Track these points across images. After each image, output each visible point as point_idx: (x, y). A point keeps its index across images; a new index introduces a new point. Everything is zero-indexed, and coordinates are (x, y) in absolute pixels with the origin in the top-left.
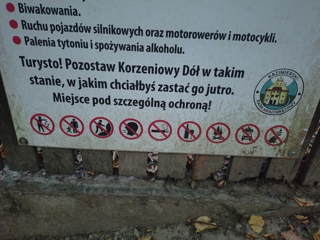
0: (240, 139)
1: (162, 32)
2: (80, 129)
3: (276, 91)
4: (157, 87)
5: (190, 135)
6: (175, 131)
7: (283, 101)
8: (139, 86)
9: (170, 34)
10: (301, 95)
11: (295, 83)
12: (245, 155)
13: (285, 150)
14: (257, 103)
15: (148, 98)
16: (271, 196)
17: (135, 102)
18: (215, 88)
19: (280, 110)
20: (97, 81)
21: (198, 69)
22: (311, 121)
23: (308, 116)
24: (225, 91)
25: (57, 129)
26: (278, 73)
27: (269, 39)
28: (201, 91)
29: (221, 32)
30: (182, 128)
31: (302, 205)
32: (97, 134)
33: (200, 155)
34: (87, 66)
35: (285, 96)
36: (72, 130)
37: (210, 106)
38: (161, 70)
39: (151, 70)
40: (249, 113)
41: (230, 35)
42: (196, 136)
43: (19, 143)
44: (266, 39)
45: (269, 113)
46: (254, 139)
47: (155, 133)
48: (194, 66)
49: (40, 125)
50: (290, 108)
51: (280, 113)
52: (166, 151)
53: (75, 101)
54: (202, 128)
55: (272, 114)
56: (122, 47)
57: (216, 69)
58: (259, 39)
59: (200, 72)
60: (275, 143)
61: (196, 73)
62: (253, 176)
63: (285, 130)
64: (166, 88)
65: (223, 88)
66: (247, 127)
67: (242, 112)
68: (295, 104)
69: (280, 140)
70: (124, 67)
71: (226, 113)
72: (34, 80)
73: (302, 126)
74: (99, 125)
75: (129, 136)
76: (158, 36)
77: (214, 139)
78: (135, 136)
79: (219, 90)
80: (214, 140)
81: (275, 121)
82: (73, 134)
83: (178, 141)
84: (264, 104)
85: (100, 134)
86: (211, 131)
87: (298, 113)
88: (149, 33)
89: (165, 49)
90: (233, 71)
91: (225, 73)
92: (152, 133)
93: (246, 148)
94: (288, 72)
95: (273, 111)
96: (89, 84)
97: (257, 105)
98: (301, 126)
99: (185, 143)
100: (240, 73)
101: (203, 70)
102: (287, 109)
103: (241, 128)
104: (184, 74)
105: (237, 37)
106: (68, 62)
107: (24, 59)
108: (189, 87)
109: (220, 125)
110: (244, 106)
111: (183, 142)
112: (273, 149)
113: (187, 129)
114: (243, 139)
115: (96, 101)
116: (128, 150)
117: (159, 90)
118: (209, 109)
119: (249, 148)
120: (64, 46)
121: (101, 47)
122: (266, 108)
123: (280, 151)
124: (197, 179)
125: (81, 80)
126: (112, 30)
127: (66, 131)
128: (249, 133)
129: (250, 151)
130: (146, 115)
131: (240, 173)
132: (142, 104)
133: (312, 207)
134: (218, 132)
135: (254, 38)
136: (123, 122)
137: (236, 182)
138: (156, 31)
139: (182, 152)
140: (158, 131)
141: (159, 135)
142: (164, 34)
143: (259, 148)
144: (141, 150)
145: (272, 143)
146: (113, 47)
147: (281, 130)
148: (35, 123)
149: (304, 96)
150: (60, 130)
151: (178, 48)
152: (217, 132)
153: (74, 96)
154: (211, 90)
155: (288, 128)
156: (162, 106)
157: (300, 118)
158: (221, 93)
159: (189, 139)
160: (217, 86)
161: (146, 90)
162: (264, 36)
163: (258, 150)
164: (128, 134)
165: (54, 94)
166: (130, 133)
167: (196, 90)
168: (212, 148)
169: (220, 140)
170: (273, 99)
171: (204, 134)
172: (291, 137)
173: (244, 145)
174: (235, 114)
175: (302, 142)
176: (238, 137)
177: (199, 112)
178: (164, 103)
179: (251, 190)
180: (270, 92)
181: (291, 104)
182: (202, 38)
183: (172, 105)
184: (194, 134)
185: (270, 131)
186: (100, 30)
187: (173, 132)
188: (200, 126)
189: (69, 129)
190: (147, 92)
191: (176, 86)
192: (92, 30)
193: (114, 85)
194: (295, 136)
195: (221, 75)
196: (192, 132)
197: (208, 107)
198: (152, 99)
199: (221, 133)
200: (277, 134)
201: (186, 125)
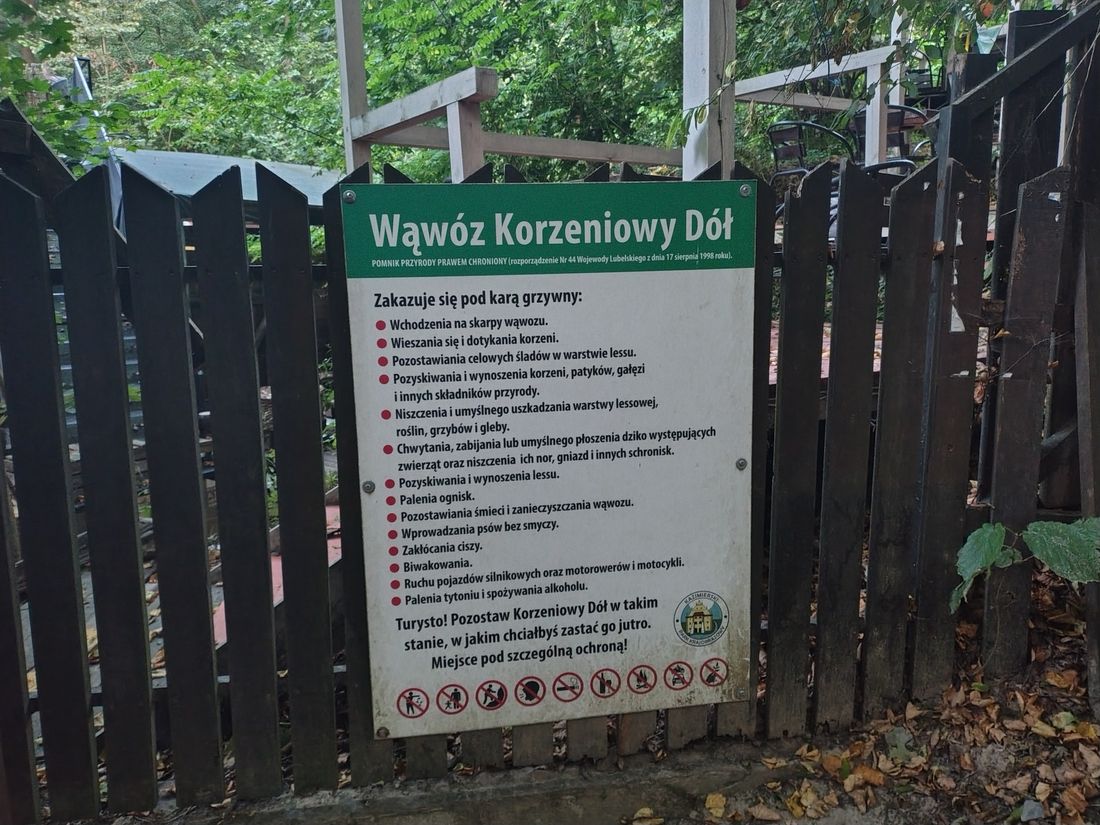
0: (670, 683)
1: (561, 571)
2: (462, 702)
3: (698, 617)
4: (560, 631)
5: (607, 688)
6: (587, 685)
7: (709, 628)
8: (539, 632)
9: (570, 571)
10: (728, 617)
12: (682, 705)
13: (730, 691)
14: (679, 634)
15: (551, 647)
16: (730, 762)
17: (534, 654)
18: (628, 623)
19: (709, 638)
20: (488, 634)
21: (606, 604)
22: (749, 646)
23: (744, 642)
24: (640, 624)
25: (433, 707)
26: (694, 597)
27: (675, 563)
28: (612, 628)
29: (624, 563)
30: (596, 679)
31: (771, 767)
32: (485, 706)
33: (623, 715)
34: (477, 619)
35: (709, 621)
36: (452, 705)
37: (626, 645)
38: (563, 611)
39: (552, 612)
40: (675, 648)
41: (634, 565)
42: (615, 688)
43: (376, 737)
44: (673, 564)
45: (697, 645)
46: (688, 681)
47: (561, 692)
48: (600, 601)
49: (410, 705)
50: (720, 635)
51: (710, 642)
52: (579, 715)
53: (459, 663)
54: (621, 675)
55: (701, 645)
56: (518, 592)
57: (626, 601)
58: (665, 564)
59: (609, 607)
60: (716, 683)
61: (604, 609)
62: (699, 735)
63: (723, 663)
64: (571, 631)
65: (637, 622)
66: (676, 666)
67: (665, 647)
68: (724, 630)
69: (720, 678)
70: (520, 613)
71: (646, 651)
72: (411, 645)
74: (488, 692)
75: (528, 702)
76: (557, 575)
77: (639, 688)
78: (535, 700)
79: (632, 624)
80: (639, 690)
81: (707, 654)
82: (453, 710)
83: (594, 699)
84: (689, 635)
85: (489, 705)
86: (633, 678)
87: (731, 639)
88: (547, 574)
89: (566, 587)
90: (645, 601)
91: (637, 604)
92: (558, 693)
93: (681, 695)
94: (705, 594)
95: (701, 641)
96: (478, 639)
97: (681, 637)
98: (740, 656)
99: (603, 699)
100: (653, 603)
101: (611, 604)
102: (716, 637)
103: (669, 668)
104: (590, 612)
105: (641, 566)
106: (455, 617)
107: (402, 622)
108: (597, 625)
109: (643, 669)
110: (666, 641)
111: (600, 699)
112: (715, 691)
113: (602, 679)
114: (674, 683)
115: (485, 660)
116: (527, 722)
117: (563, 634)
118: (626, 649)
119: (684, 694)
120: (451, 600)
121: (493, 595)
122: (692, 639)
123: (724, 692)
124: (625, 753)
125: (469, 636)
126: (507, 576)
127: (444, 707)
128: (680, 673)
129: (687, 699)
130: (549, 669)
132: (543, 655)
133: (785, 767)
134: (642, 678)
135: (660, 565)
136: (520, 683)
137: (680, 750)
138: (554, 570)
139: (599, 714)
140: (565, 688)
141: (567, 694)
142: (564, 572)
143: (696, 692)
144: (544, 720)
145: (712, 683)
146: (508, 593)
147: (717, 664)
148: (403, 702)
149: (732, 619)
150: (436, 707)
151: (580, 585)
152: (640, 678)
153: (459, 658)
154: (625, 626)
155: (724, 660)
156: (567, 654)
157: (735, 646)
158: (636, 628)
159: (606, 694)
160: (630, 621)
161: (547, 636)
162: (670, 561)
163: (696, 694)
164: (527, 699)
165: (434, 659)
166: (529, 697)
167: (607, 628)
168: (639, 702)
169: (646, 689)
170: (698, 626)
171: (624, 684)
172: (731, 671)
173: (677, 691)
174: (658, 651)
175: (748, 676)
176: (668, 681)
177: (614, 655)
178: (571, 650)
179: (702, 759)
180: (692, 619)
181: (719, 630)
182: (605, 571)
183: (580, 650)
184: (612, 686)
185: (705, 667)
186: (493, 577)
187: (585, 686)
188: (618, 673)
189: (448, 704)
190: (548, 639)
191: (582, 626)
192: (485, 579)
193: (508, 637)
194: (737, 670)
195: (633, 606)
196: (609, 682)
197: (624, 647)
198: (555, 647)
199: (645, 678)
200: (714, 670)
201: (600, 675)
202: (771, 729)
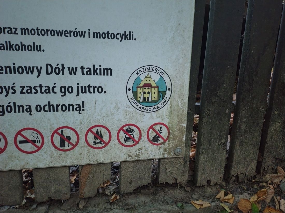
0: (123, 141)
1: (16, 29)
3: (147, 88)
4: (18, 90)
5: (66, 143)
7: (156, 97)
9: (25, 31)
10: (171, 90)
11: (162, 79)
12: (131, 159)
13: (170, 149)
14: (131, 100)
15: (9, 103)
16: (168, 203)
18: (85, 87)
19: (155, 106)
21: (63, 68)
22: (186, 115)
23: (183, 111)
24: (96, 89)
26: (144, 70)
27: (128, 36)
28: (70, 91)
30: (56, 135)
31: (198, 207)
33: (83, 166)
35: (156, 92)
37: (83, 107)
38: (21, 70)
39: (9, 70)
40: (127, 113)
41: (89, 33)
42: (74, 143)
44: (126, 37)
45: (145, 111)
46: (137, 140)
47: (23, 144)
48: (58, 65)
50: (164, 104)
51: (156, 110)
52: (41, 165)
54: (79, 133)
55: (148, 111)
57: (82, 67)
58: (119, 36)
59: (66, 70)
60: (159, 142)
61: (61, 72)
62: (145, 183)
63: (165, 127)
64: (30, 90)
65: (93, 87)
66: (127, 127)
67: (119, 111)
68: (168, 100)
69: (163, 138)
71: (102, 113)
73: (180, 122)
76: (11, 33)
77: (96, 144)
79: (89, 89)
80: (95, 146)
81: (153, 119)
83: (54, 152)
84: (139, 102)
86: (91, 136)
87: (173, 108)
88: (1, 30)
89: (22, 47)
90: (100, 69)
91: (93, 71)
92: (20, 145)
93: (131, 151)
94: (153, 68)
95: (149, 108)
97: (132, 103)
98: (178, 122)
99: (63, 152)
100: (108, 71)
101: (69, 68)
102: (161, 105)
103: (122, 129)
104: (48, 73)
105: (97, 35)
108: (55, 87)
109: (99, 128)
110: (119, 105)
111: (60, 152)
112: (158, 149)
113: (62, 135)
114: (126, 141)
117: (22, 92)
118: (83, 110)
119: (134, 150)
122: (141, 106)
123: (165, 150)
124: (85, 196)
128: (131, 133)
129: (136, 154)
130: (9, 124)
131: (131, 182)
132: (2, 110)
137: (130, 193)
138: (8, 28)
139: (60, 165)
140: (27, 141)
141: (28, 147)
142: (19, 31)
143: (144, 149)
144: (8, 168)
145: (156, 143)
147: (161, 128)
149: (174, 92)
151: (37, 46)
152: (97, 136)
154: (82, 90)
155: (167, 125)
156: (27, 111)
157: (176, 113)
158: (92, 92)
159: (66, 148)
160: (87, 85)
162: (123, 34)
163: (143, 151)
167: (65, 90)
168: (96, 156)
169: (102, 145)
170: (146, 96)
171: (82, 140)
172: (172, 134)
173: (128, 148)
174: (112, 114)
175: (184, 139)
176: (120, 139)
177: (73, 115)
178: (30, 107)
180: (141, 89)
181: (164, 100)
182: (61, 36)
183: (39, 108)
184: (71, 141)
185: (151, 130)
187: (46, 141)
188: (77, 130)
190: (6, 96)
191: (41, 86)
194: (175, 133)
195: (89, 72)
196: (69, 138)
197: (82, 108)
198: (14, 103)
199: (101, 137)
200: (159, 132)
201: (60, 131)
202: (199, 179)
